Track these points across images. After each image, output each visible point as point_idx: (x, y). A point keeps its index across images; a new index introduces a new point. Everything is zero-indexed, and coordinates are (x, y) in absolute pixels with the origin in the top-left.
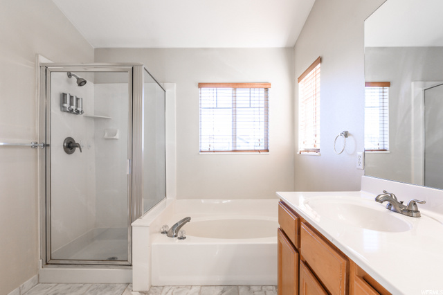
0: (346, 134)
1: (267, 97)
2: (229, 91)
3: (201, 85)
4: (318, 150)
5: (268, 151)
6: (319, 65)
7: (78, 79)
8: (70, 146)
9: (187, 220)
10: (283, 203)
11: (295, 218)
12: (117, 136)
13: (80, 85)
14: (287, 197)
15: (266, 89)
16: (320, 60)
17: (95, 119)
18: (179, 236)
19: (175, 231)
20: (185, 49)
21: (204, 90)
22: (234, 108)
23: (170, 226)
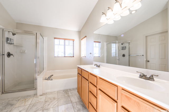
0: (91, 53)
1: (73, 43)
2: (63, 41)
3: (55, 38)
4: (85, 57)
5: (74, 57)
6: (86, 38)
7: (13, 33)
8: (9, 55)
9: (52, 75)
10: (78, 67)
11: (81, 69)
12: (26, 52)
13: (14, 35)
14: (80, 66)
15: (73, 41)
16: (86, 37)
17: (16, 46)
18: (50, 79)
19: (49, 78)
20: (50, 27)
21: (56, 40)
22: (65, 45)
23: (47, 77)
